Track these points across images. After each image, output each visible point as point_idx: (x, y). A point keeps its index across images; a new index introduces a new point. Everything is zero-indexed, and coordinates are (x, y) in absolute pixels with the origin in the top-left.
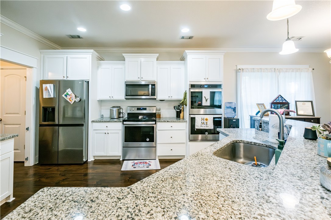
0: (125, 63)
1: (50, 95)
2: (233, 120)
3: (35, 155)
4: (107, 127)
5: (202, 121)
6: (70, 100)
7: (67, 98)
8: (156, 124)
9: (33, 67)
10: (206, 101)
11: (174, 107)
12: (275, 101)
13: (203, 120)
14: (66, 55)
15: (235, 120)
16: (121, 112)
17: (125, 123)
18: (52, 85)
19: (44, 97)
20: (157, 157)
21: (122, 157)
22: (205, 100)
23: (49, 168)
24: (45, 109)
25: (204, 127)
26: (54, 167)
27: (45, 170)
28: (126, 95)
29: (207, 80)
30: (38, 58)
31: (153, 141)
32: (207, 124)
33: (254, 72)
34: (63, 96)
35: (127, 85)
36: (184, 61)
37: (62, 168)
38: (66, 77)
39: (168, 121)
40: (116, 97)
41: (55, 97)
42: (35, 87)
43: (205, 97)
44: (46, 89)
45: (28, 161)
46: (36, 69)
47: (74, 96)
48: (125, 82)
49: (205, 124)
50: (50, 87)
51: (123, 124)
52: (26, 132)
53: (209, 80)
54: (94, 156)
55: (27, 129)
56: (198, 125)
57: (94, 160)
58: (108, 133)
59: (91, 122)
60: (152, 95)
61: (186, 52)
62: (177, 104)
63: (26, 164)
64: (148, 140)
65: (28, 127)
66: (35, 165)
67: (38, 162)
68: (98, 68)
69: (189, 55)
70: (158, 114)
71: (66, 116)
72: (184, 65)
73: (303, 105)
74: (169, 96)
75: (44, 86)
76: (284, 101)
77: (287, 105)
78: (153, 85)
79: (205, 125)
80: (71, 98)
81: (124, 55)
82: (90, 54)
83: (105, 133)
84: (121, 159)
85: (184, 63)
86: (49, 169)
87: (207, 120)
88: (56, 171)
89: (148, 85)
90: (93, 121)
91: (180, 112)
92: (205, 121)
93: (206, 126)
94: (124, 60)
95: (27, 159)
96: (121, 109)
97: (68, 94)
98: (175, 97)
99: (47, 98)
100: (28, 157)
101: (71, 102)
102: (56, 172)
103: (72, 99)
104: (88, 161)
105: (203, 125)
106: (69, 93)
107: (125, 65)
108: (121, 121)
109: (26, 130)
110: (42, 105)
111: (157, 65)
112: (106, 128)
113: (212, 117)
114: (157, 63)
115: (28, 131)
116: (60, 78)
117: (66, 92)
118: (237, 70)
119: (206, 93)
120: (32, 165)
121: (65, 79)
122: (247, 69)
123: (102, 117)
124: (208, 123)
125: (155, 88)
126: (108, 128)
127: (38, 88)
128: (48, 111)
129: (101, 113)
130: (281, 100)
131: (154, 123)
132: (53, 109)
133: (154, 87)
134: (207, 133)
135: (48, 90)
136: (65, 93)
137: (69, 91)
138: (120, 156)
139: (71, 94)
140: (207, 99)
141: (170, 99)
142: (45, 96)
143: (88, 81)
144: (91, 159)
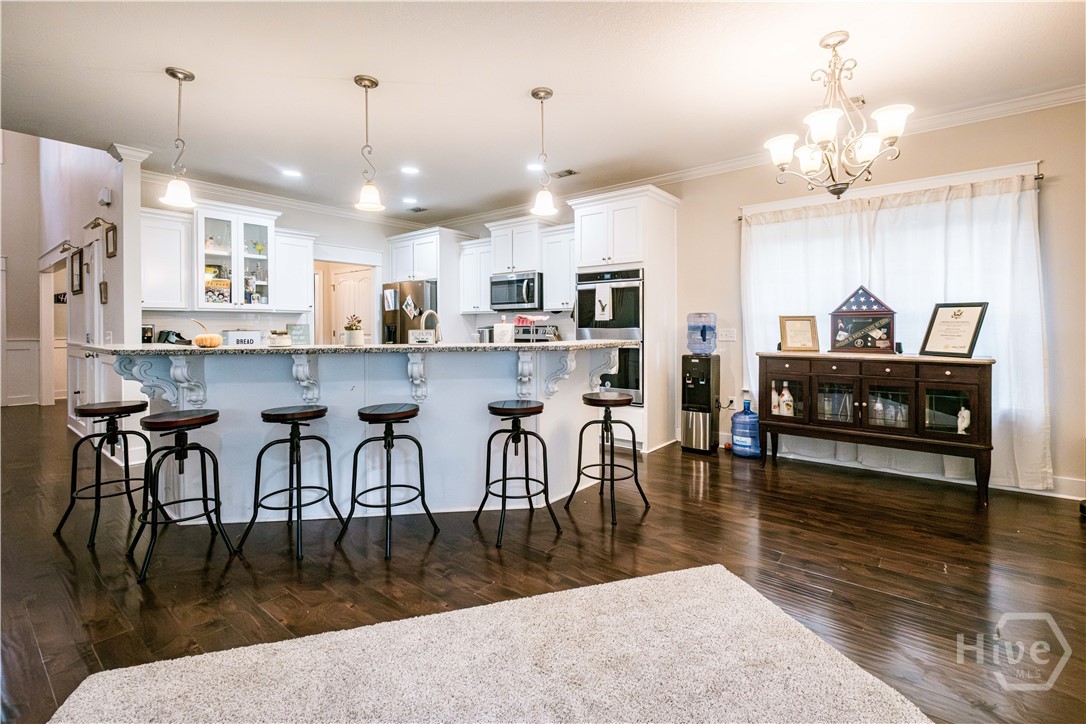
0: (490, 242)
2: (693, 360)
12: (844, 308)
15: (697, 361)
18: (392, 292)
22: (601, 308)
28: (492, 304)
29: (610, 262)
33: (783, 221)
34: (403, 307)
35: (493, 284)
38: (412, 276)
41: (397, 309)
43: (600, 302)
46: (381, 267)
48: (491, 278)
50: (390, 294)
53: (615, 260)
60: (528, 301)
61: (569, 203)
68: (460, 254)
69: (576, 209)
72: (570, 233)
73: (954, 319)
74: (563, 302)
76: (875, 307)
77: (884, 322)
78: (531, 281)
81: (487, 225)
82: (437, 235)
89: (523, 281)
94: (490, 236)
107: (490, 245)
111: (542, 237)
114: (541, 233)
117: (407, 301)
121: (412, 279)
122: (761, 214)
125: (534, 286)
130: (864, 303)
133: (532, 284)
136: (406, 303)
140: (605, 306)
143: (436, 282)
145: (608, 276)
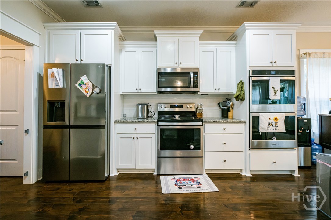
0: (156, 45)
1: (57, 84)
2: (304, 121)
3: (38, 167)
4: (136, 129)
5: (269, 122)
6: (86, 91)
7: (82, 88)
8: (202, 125)
9: (34, 45)
10: (276, 93)
11: (219, 104)
13: (271, 120)
14: (80, 31)
15: (306, 121)
16: (150, 110)
17: (160, 124)
18: (61, 71)
19: (50, 87)
20: (204, 171)
21: (156, 171)
22: (274, 92)
23: (57, 187)
24: (51, 104)
25: (272, 130)
26: (65, 185)
27: (51, 192)
28: (159, 87)
29: (274, 64)
30: (41, 34)
31: (199, 149)
32: (277, 126)
34: (77, 85)
35: (160, 74)
36: (236, 40)
37: (76, 188)
38: (79, 60)
39: (219, 122)
40: (144, 90)
41: (65, 87)
42: (38, 73)
43: (273, 88)
44: (53, 75)
45: (28, 177)
46: (39, 48)
47: (91, 85)
48: (157, 69)
49: (274, 125)
50: (58, 72)
51: (158, 125)
52: (25, 136)
53: (278, 64)
54: (118, 169)
55: (27, 132)
56: (264, 127)
57: (117, 174)
58: (137, 138)
59: (114, 122)
60: (194, 87)
61: (245, 25)
62: (221, 100)
63: (26, 181)
64: (192, 147)
65: (28, 130)
66: (38, 182)
67: (42, 178)
68: (121, 51)
69: (248, 29)
70: (199, 112)
71: (79, 115)
72: (235, 47)
74: (216, 88)
75: (50, 71)
78: (196, 73)
79: (274, 127)
80: (87, 88)
81: (155, 32)
82: (112, 29)
83: (134, 138)
84: (155, 174)
85: (235, 44)
86: (58, 189)
87: (276, 119)
88: (68, 193)
89: (189, 73)
90: (116, 122)
91: (228, 110)
92: (274, 122)
93: (276, 128)
94: (156, 40)
95: (26, 174)
96: (149, 106)
97: (83, 83)
98: (223, 90)
99: (54, 88)
100: (27, 172)
101: (87, 93)
102: (68, 195)
103: (89, 90)
104: (111, 175)
105: (271, 127)
106: (85, 82)
107: (157, 47)
108: (154, 122)
109: (25, 133)
110: (47, 99)
111: (200, 47)
112: (134, 131)
113: (283, 116)
114: (200, 44)
115: (28, 135)
116: (72, 61)
117: (81, 80)
118: (300, 56)
119: (275, 82)
120: (34, 182)
121: (78, 62)
123: (125, 116)
124: (278, 124)
125: (198, 77)
126: (137, 131)
127: (42, 75)
128: (56, 107)
129: (123, 112)
131: (201, 123)
132: (63, 104)
133: (196, 76)
134: (275, 138)
135: (55, 77)
136: (79, 82)
137: (84, 79)
138: (154, 169)
139: (88, 83)
140: (276, 90)
141: (216, 92)
142: (52, 85)
143: (110, 67)
144: (114, 173)
145: (274, 73)
